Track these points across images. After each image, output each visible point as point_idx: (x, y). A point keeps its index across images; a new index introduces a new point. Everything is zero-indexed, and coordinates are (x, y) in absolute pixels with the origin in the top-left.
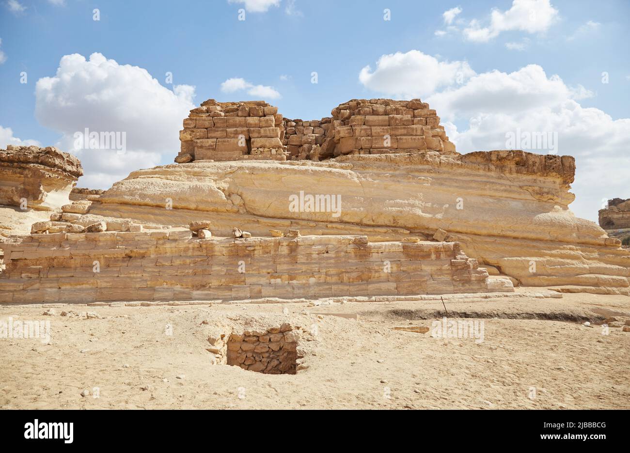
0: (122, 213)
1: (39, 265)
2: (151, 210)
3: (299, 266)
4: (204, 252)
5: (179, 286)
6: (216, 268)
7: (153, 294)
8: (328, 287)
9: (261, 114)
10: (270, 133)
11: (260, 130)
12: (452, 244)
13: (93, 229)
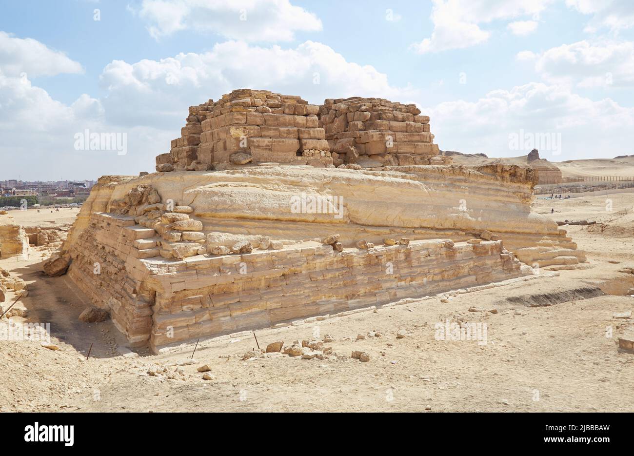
0: (249, 230)
1: (200, 294)
2: (276, 224)
3: (415, 269)
4: (345, 264)
5: (335, 298)
6: (359, 278)
7: (319, 308)
8: (436, 284)
9: (305, 113)
10: (318, 135)
11: (309, 131)
12: (499, 241)
13: (244, 250)
